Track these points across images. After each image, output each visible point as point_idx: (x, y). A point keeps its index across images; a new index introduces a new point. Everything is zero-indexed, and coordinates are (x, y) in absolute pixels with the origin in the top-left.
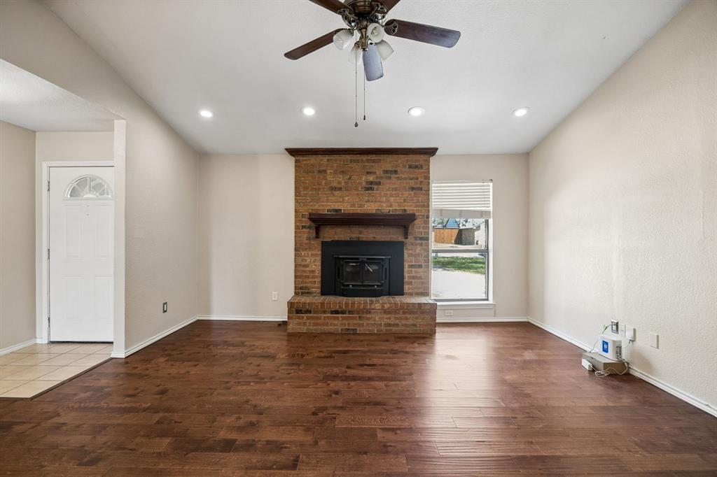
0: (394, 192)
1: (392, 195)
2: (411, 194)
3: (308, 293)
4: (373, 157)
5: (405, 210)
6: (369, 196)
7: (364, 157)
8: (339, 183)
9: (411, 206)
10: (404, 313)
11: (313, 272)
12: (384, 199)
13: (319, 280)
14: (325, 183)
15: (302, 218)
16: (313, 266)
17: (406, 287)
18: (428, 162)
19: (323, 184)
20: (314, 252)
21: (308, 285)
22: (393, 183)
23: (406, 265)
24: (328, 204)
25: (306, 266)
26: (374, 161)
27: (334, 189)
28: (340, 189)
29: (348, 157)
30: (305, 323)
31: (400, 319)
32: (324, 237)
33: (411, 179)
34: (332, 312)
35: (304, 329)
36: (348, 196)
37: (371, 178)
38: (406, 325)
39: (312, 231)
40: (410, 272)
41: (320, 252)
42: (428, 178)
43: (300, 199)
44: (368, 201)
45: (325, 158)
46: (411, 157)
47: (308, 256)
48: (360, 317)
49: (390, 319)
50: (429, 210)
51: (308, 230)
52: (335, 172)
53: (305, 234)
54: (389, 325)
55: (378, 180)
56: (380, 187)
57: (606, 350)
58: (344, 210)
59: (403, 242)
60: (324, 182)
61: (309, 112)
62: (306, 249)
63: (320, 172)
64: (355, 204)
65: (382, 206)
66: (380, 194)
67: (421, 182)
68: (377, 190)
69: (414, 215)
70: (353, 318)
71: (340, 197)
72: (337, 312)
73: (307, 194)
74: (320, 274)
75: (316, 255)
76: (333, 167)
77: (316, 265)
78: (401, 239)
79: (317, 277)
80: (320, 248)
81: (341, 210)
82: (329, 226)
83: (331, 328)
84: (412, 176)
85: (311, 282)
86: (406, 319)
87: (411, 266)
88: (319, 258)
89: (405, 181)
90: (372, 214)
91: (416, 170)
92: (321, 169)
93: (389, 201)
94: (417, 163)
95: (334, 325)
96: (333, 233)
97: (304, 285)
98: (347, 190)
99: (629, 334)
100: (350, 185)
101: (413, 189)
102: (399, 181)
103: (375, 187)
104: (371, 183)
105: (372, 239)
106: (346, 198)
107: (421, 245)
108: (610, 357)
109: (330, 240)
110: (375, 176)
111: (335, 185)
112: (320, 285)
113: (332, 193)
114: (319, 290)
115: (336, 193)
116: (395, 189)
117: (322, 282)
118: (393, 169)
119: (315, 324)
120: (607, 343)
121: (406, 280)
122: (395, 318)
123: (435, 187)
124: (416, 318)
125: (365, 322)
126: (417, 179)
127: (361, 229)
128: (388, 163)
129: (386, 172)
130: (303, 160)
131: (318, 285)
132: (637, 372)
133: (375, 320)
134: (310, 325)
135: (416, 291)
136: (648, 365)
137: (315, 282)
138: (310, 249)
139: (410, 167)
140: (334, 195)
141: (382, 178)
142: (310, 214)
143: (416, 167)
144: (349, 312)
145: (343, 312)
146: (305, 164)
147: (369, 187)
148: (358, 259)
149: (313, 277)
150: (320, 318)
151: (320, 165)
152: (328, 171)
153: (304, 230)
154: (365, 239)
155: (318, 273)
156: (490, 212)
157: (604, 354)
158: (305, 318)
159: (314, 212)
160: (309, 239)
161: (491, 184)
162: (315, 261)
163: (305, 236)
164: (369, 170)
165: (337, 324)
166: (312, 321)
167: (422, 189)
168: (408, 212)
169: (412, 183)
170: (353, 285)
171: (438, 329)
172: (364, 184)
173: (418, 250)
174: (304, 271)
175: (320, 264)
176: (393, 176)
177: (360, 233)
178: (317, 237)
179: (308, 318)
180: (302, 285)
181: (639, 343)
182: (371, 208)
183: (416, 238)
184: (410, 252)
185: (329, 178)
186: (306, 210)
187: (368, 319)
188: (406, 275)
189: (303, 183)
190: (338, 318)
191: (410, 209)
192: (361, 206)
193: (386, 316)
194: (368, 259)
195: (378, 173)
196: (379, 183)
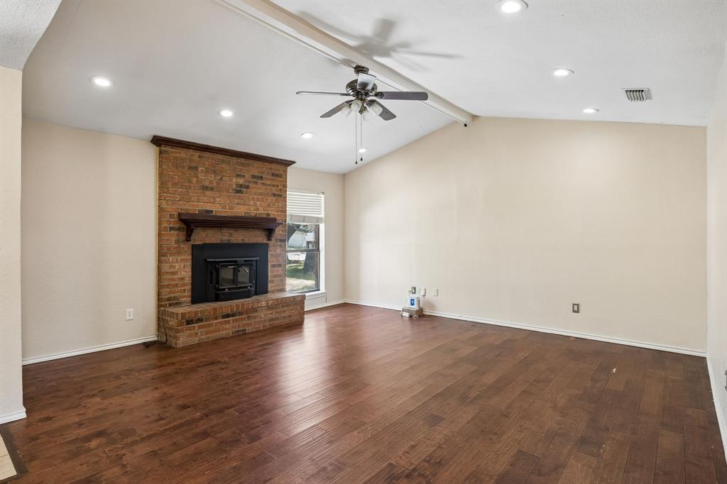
0: (260, 197)
1: (258, 200)
2: (273, 200)
3: (177, 304)
4: (243, 161)
5: (269, 214)
6: (239, 199)
7: (234, 160)
8: (211, 182)
9: (273, 211)
10: (283, 306)
11: (182, 279)
12: (252, 203)
13: (189, 287)
14: (197, 181)
15: (171, 217)
16: (183, 273)
17: (270, 286)
18: (286, 171)
19: (195, 182)
20: (183, 257)
21: (177, 295)
22: (259, 188)
23: (269, 264)
24: (198, 204)
25: (175, 273)
26: (243, 165)
27: (205, 188)
28: (212, 189)
29: (220, 157)
30: (196, 334)
31: (280, 313)
32: (194, 240)
33: (274, 186)
34: (224, 317)
35: (196, 340)
36: (219, 197)
37: (241, 181)
38: (284, 318)
39: (181, 234)
40: (273, 271)
41: (190, 257)
42: (285, 186)
43: (168, 196)
44: (238, 204)
45: (196, 154)
46: (274, 166)
47: (177, 262)
48: (248, 317)
49: (272, 314)
50: (286, 215)
51: (176, 232)
52: (207, 171)
53: (173, 238)
54: (272, 320)
55: (247, 184)
56: (249, 190)
57: (412, 304)
58: (215, 211)
59: (267, 244)
60: (194, 180)
61: (227, 114)
62: (174, 254)
63: (190, 168)
64: (226, 206)
65: (249, 209)
66: (248, 197)
67: (281, 190)
68: (246, 193)
69: (276, 219)
70: (242, 319)
71: (211, 197)
72: (228, 316)
73: (176, 191)
74: (190, 282)
75: (187, 260)
76: (204, 164)
77: (185, 271)
78: (265, 241)
79: (186, 285)
80: (190, 252)
81: (212, 211)
82: (199, 228)
83: (223, 333)
84: (274, 183)
85: (181, 291)
86: (284, 311)
87: (273, 266)
88: (189, 263)
89: (269, 188)
90: (241, 217)
91: (277, 178)
92: (192, 164)
93: (255, 205)
94: (278, 173)
95: (226, 329)
96: (204, 236)
97: (172, 295)
98: (219, 191)
99: (422, 293)
100: (221, 185)
101: (274, 195)
102: (264, 187)
103: (245, 190)
104: (241, 186)
105: (241, 242)
106: (218, 200)
107: (281, 246)
108: (415, 307)
109: (200, 243)
110: (243, 179)
111: (207, 184)
112: (190, 294)
113: (203, 192)
114: (189, 299)
115: (208, 193)
116: (261, 194)
117: (193, 290)
118: (259, 175)
119: (207, 333)
120: (413, 300)
121: (269, 279)
122: (276, 312)
123: (291, 195)
124: (292, 310)
125: (252, 321)
126: (278, 186)
127: (231, 231)
128: (255, 169)
129: (254, 177)
130: (172, 152)
131: (188, 293)
132: (427, 312)
133: (261, 318)
134: (202, 335)
135: (277, 288)
136: (432, 306)
137: (185, 290)
138: (179, 253)
139: (273, 175)
140: (205, 195)
141: (250, 182)
142: (179, 214)
143: (277, 176)
144: (239, 313)
145: (233, 315)
146: (174, 157)
147: (239, 190)
148: (236, 261)
149: (184, 285)
150: (212, 325)
151: (191, 160)
152: (200, 169)
153: (172, 232)
154: (235, 242)
155: (188, 280)
156: (322, 218)
157: (412, 306)
158: (197, 328)
159: (183, 212)
160: (177, 242)
161: (323, 196)
162: (184, 267)
163: (174, 239)
164: (239, 173)
165: (228, 328)
166: (204, 330)
167: (281, 196)
168: (271, 216)
169: (274, 190)
170: (229, 289)
171: (306, 316)
172: (234, 186)
173: (279, 251)
174: (172, 280)
175: (190, 270)
176: (260, 181)
177: (231, 235)
178: (188, 240)
179: (199, 328)
180: (169, 296)
181: (427, 296)
182: (240, 210)
183: (277, 240)
184: (273, 253)
185: (201, 176)
186: (173, 209)
187: (255, 317)
188: (270, 274)
189: (172, 178)
190: (228, 322)
191: (273, 213)
192: (231, 208)
193: (269, 312)
194: (245, 261)
195: (247, 177)
196: (247, 187)
